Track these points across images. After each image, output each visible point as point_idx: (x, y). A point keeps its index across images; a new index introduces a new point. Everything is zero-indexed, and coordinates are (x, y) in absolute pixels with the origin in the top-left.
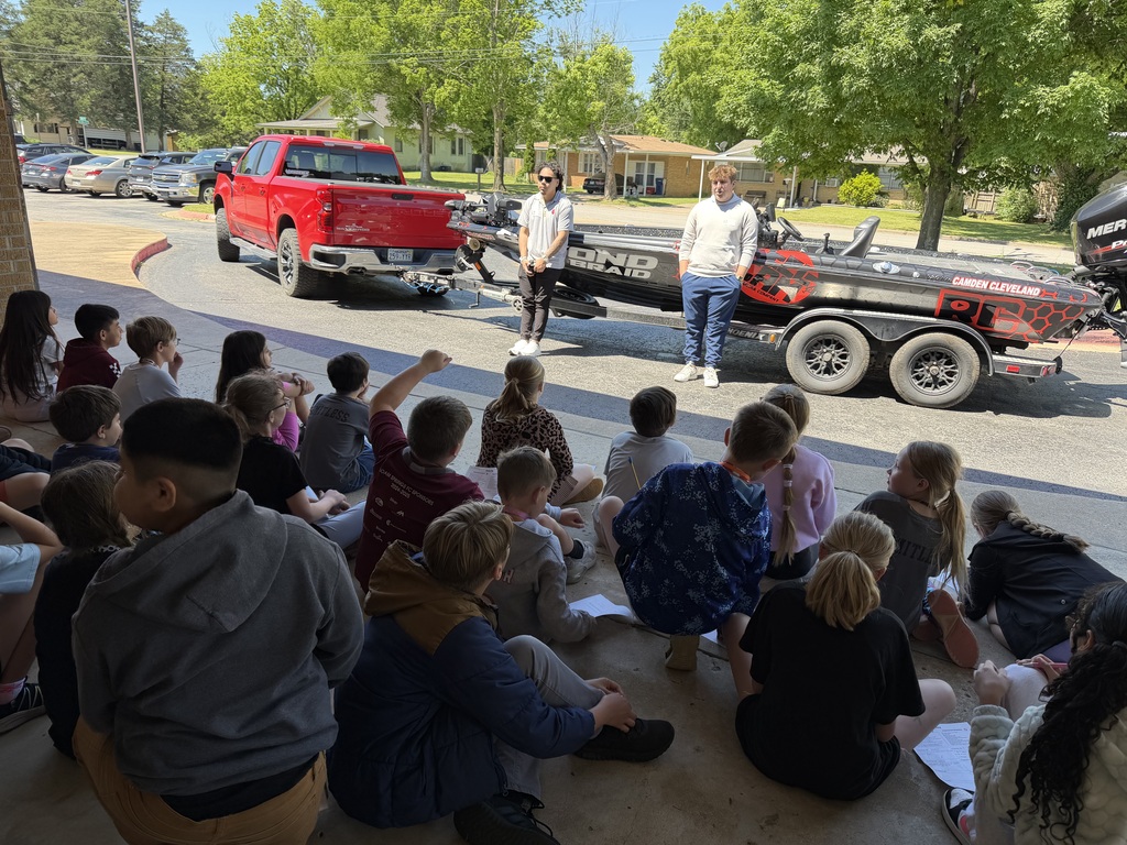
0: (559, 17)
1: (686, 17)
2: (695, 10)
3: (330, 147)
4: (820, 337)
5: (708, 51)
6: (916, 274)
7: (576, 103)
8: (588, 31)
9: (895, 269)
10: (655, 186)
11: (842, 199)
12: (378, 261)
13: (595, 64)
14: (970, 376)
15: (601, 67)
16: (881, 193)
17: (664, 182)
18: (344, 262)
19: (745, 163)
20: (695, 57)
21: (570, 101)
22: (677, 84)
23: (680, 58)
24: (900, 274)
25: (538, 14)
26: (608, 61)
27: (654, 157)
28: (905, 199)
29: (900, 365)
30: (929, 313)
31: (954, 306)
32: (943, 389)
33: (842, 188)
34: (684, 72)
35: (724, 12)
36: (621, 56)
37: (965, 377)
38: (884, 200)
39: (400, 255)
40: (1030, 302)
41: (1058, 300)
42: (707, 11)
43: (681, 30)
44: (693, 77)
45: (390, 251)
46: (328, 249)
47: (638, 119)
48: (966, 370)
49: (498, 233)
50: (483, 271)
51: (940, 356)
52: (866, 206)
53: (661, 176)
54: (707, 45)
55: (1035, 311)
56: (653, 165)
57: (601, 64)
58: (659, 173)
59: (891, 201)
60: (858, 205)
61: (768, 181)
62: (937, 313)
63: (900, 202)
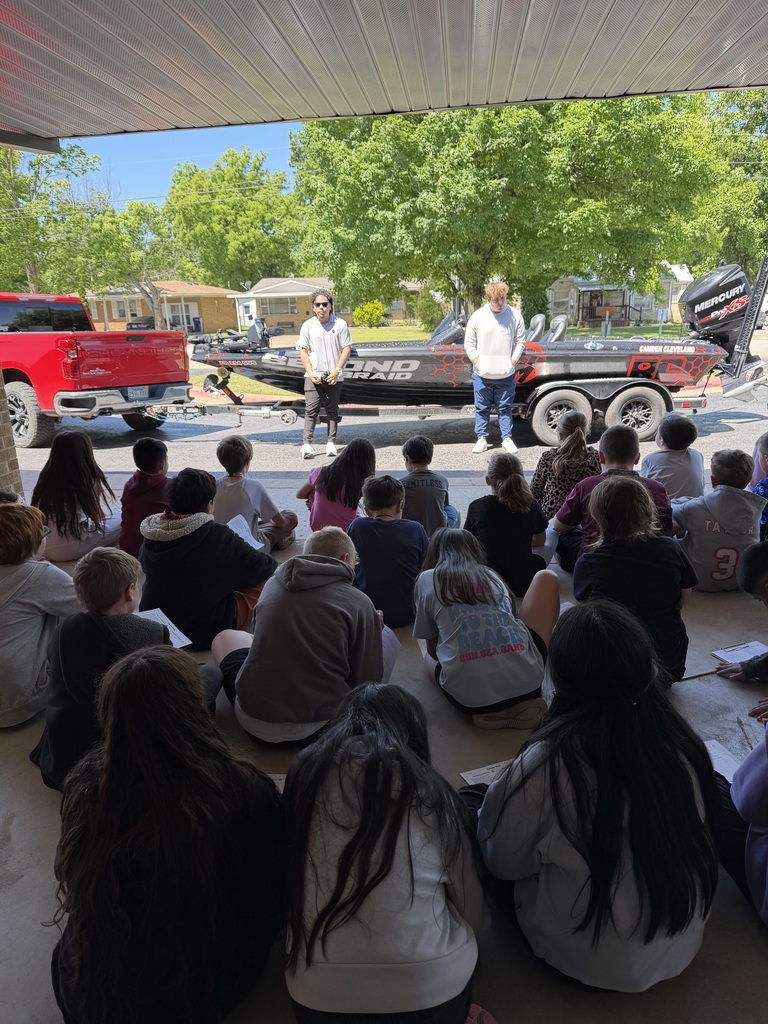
0: (76, 175)
1: (181, 173)
2: (188, 168)
3: (24, 302)
4: (555, 404)
5: (208, 204)
6: (614, 348)
7: (113, 254)
8: (82, 189)
9: (600, 346)
10: (192, 324)
11: (357, 323)
12: (123, 400)
13: (127, 219)
14: (661, 414)
15: (133, 220)
16: (386, 316)
17: (201, 320)
18: (95, 404)
19: (270, 299)
20: (197, 208)
21: (107, 253)
22: (185, 234)
23: (184, 210)
24: (604, 349)
25: (53, 173)
26: (139, 214)
27: (188, 299)
28: (405, 318)
29: (613, 415)
30: (623, 375)
31: (640, 367)
32: (643, 427)
33: (355, 313)
34: (189, 223)
35: (214, 169)
36: (150, 211)
37: (657, 415)
38: (389, 321)
39: (138, 392)
40: (690, 358)
41: (705, 353)
42: (200, 169)
43: (178, 187)
44: (200, 227)
45: (130, 390)
46: (73, 395)
47: (176, 266)
48: (658, 410)
49: (264, 358)
50: (232, 396)
51: (638, 404)
52: (377, 326)
53: (197, 315)
54: (205, 198)
55: (693, 363)
56: (187, 307)
57: (133, 218)
58: (194, 313)
59: (394, 321)
60: (371, 326)
61: (293, 313)
62: (629, 373)
63: (401, 321)
